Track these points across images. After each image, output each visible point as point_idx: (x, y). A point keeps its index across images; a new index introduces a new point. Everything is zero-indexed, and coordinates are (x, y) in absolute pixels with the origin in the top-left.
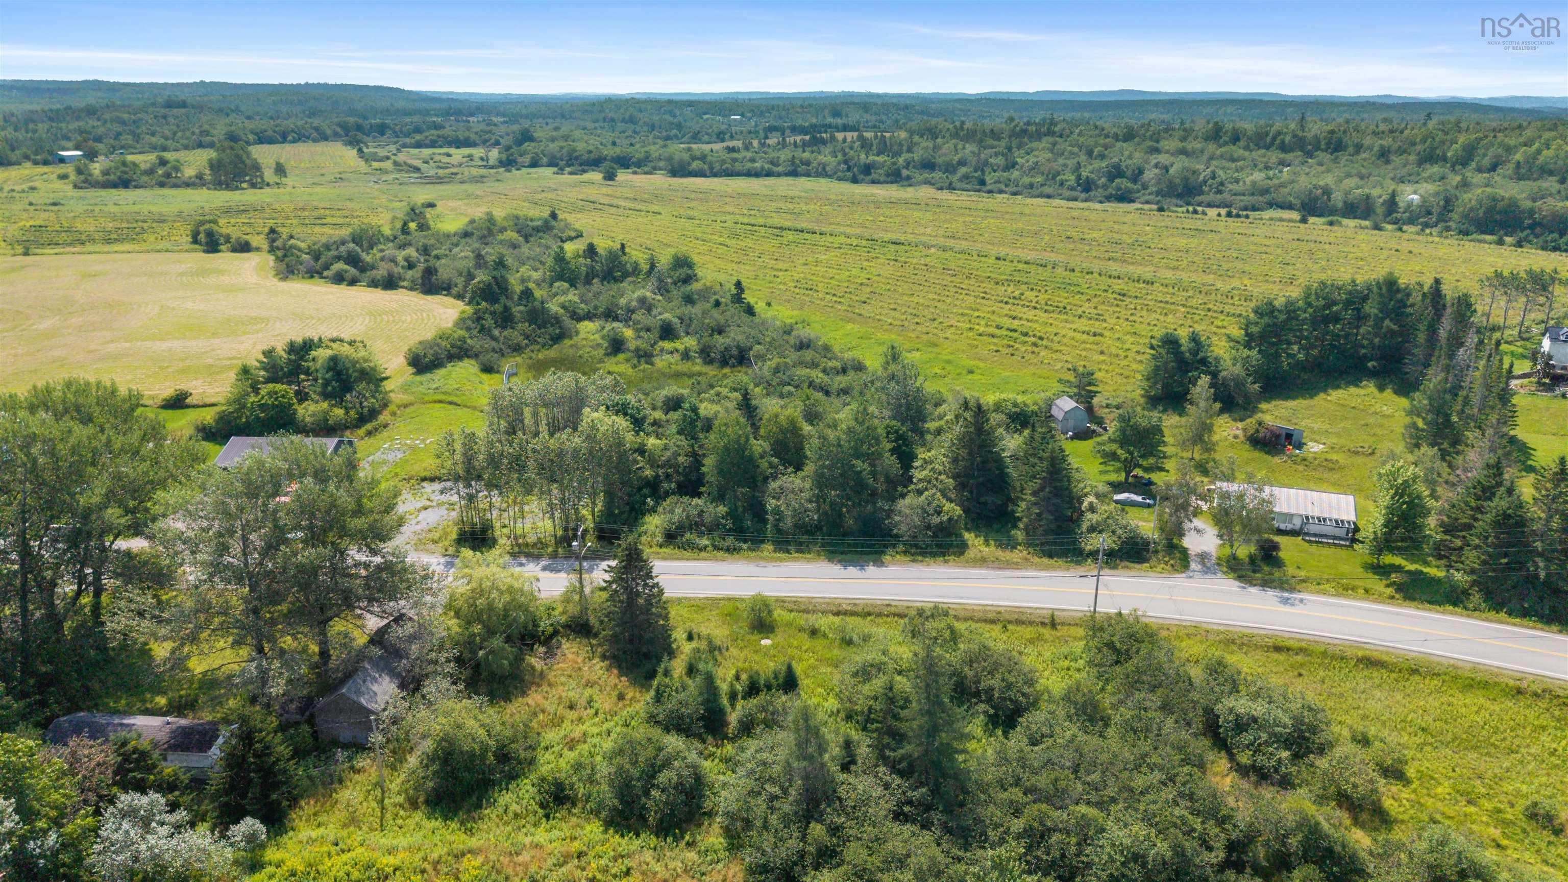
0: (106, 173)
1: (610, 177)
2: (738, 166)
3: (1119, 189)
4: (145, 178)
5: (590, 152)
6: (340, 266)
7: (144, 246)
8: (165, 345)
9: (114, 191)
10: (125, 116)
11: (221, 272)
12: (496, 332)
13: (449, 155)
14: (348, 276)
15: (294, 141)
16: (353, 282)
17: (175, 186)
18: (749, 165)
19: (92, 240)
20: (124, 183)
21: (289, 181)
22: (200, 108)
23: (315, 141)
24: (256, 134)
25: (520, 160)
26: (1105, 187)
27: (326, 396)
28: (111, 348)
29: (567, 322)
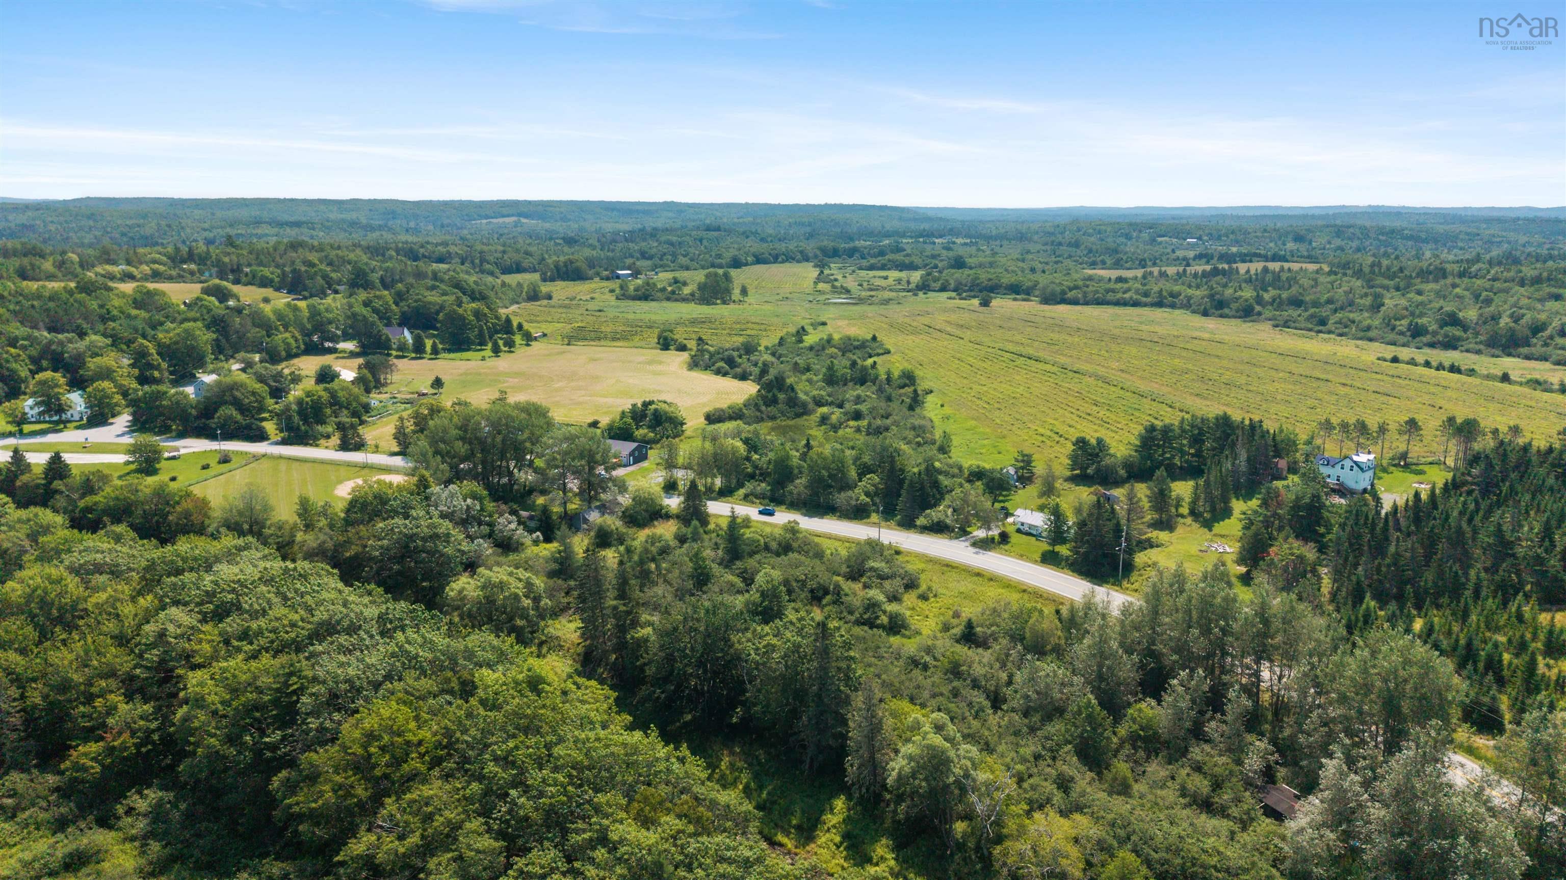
0: (636, 290)
1: (985, 303)
2: (1110, 297)
3: (1446, 336)
4: (659, 294)
5: (990, 280)
6: (721, 364)
7: (631, 344)
8: (605, 400)
9: (638, 303)
10: (674, 239)
11: (661, 363)
12: (763, 408)
13: (886, 278)
14: (723, 371)
15: (783, 262)
16: (725, 374)
17: (676, 300)
18: (1119, 295)
19: (606, 338)
20: (645, 297)
21: (750, 299)
22: (729, 231)
23: (799, 261)
24: (755, 256)
25: (933, 285)
26: (1435, 333)
27: (649, 427)
28: (581, 399)
29: (811, 406)
